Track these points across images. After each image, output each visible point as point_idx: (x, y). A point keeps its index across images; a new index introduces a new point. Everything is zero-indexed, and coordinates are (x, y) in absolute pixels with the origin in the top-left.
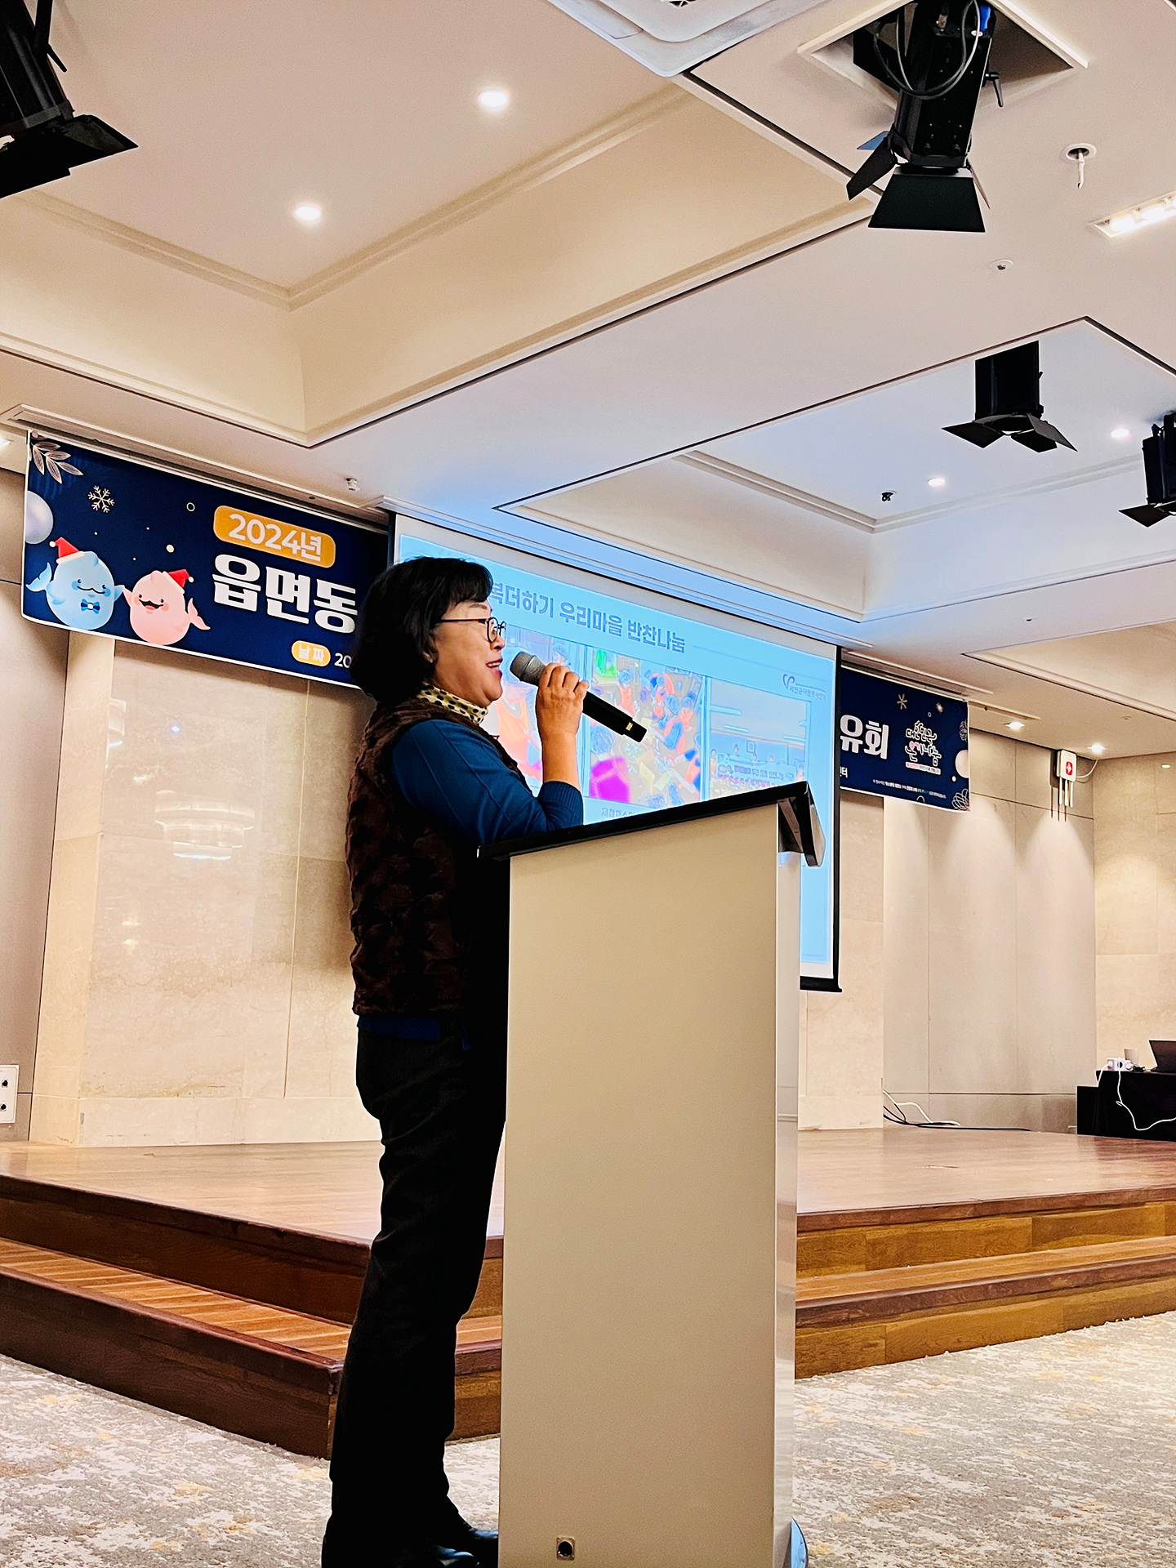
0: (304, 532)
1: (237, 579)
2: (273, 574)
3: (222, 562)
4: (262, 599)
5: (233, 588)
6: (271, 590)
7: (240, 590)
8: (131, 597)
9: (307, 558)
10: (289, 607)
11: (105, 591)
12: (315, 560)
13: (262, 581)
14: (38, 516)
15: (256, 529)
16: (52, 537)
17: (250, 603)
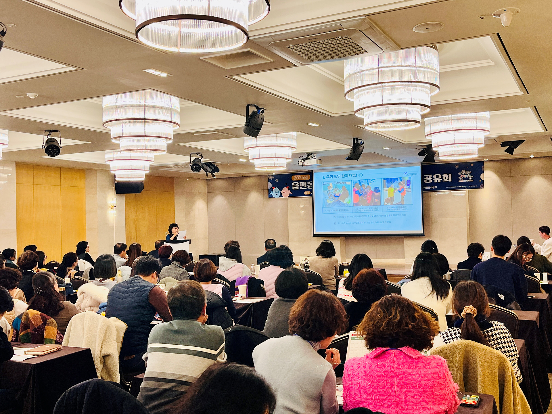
0: (305, 176)
1: (296, 185)
2: (301, 183)
3: (293, 184)
4: (299, 187)
5: (295, 187)
6: (301, 185)
7: (296, 187)
8: (282, 192)
9: (306, 179)
10: (303, 187)
11: (279, 192)
12: (307, 179)
13: (299, 185)
14: (270, 185)
15: (298, 177)
16: (272, 187)
17: (298, 188)
